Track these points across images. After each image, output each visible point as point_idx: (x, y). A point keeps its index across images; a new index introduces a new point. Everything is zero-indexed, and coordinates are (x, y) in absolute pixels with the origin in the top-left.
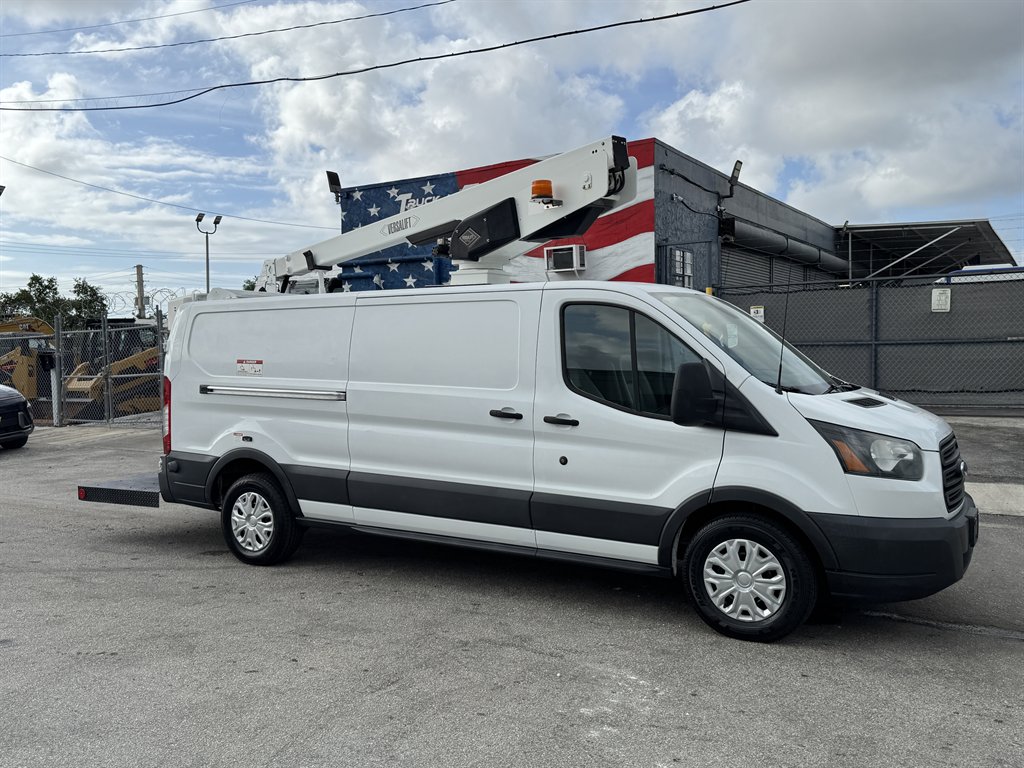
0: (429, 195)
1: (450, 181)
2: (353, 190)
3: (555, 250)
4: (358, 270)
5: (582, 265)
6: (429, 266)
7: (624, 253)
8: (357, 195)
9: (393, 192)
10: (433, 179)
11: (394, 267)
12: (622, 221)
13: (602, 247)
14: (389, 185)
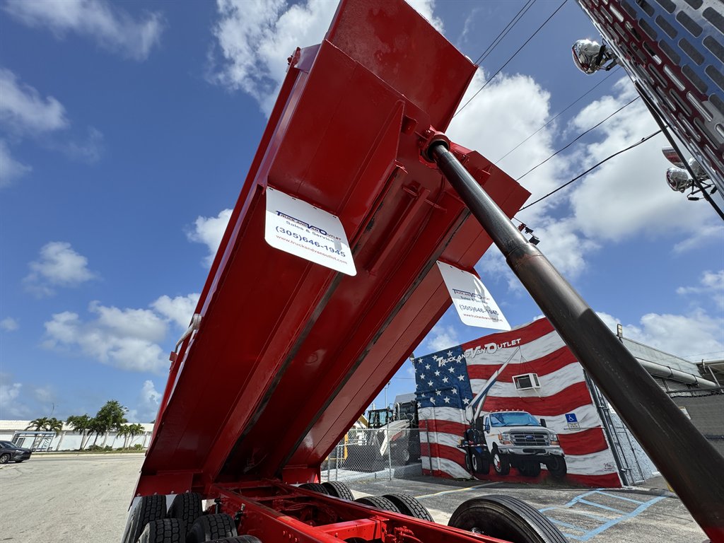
0: (450, 356)
1: (459, 349)
2: (419, 359)
3: (519, 377)
4: (423, 396)
5: (538, 385)
6: (455, 391)
7: (562, 376)
8: (421, 361)
9: (435, 357)
10: (451, 349)
11: (439, 393)
12: (556, 358)
13: (547, 374)
14: (433, 355)
